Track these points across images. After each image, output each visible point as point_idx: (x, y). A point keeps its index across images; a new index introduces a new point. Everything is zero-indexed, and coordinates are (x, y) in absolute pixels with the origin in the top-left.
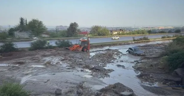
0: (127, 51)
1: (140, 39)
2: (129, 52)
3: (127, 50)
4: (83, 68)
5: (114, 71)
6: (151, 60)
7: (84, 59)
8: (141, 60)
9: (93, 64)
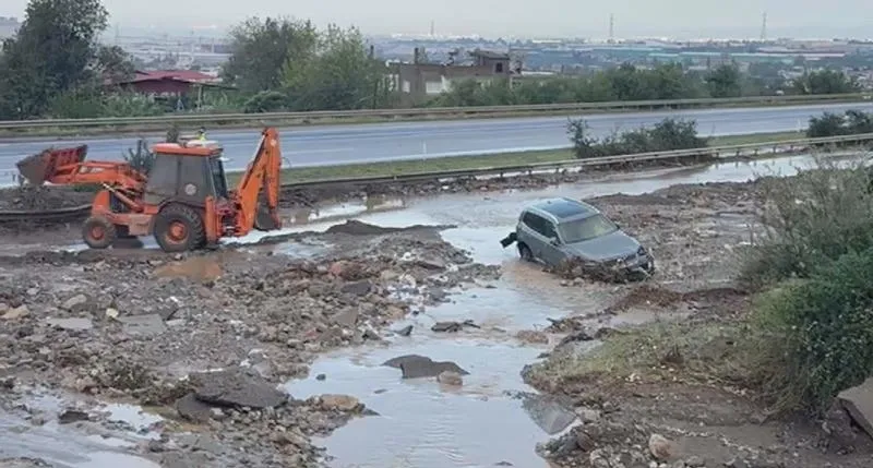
0: (506, 243)
1: (632, 136)
2: (522, 246)
3: (507, 236)
4: (87, 390)
5: (360, 409)
6: (684, 311)
7: (112, 313)
8: (610, 312)
9: (189, 353)
